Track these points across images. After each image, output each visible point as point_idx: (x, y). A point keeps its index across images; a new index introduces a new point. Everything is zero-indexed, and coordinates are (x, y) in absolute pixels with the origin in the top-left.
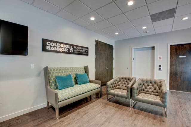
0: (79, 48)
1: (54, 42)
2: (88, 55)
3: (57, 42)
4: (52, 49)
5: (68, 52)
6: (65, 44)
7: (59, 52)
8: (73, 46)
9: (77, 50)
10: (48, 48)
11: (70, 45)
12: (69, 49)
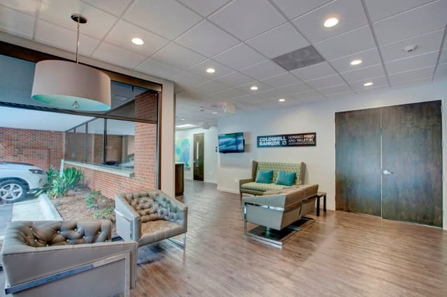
0: (296, 137)
1: (265, 137)
2: (315, 145)
3: (268, 137)
4: (264, 144)
5: (281, 145)
6: (277, 136)
7: (270, 146)
8: (287, 136)
9: (293, 141)
10: (261, 144)
11: (282, 136)
12: (281, 142)
